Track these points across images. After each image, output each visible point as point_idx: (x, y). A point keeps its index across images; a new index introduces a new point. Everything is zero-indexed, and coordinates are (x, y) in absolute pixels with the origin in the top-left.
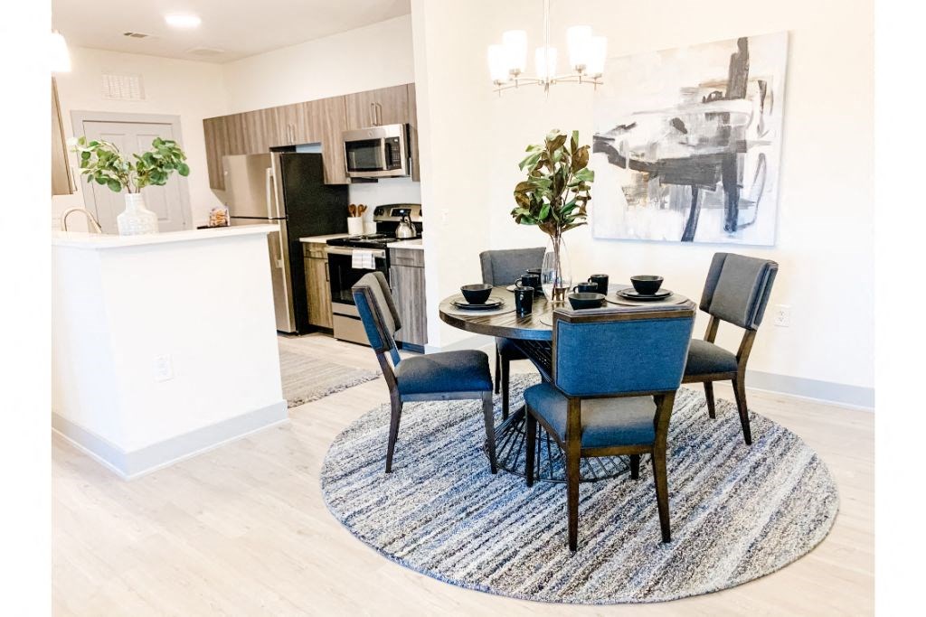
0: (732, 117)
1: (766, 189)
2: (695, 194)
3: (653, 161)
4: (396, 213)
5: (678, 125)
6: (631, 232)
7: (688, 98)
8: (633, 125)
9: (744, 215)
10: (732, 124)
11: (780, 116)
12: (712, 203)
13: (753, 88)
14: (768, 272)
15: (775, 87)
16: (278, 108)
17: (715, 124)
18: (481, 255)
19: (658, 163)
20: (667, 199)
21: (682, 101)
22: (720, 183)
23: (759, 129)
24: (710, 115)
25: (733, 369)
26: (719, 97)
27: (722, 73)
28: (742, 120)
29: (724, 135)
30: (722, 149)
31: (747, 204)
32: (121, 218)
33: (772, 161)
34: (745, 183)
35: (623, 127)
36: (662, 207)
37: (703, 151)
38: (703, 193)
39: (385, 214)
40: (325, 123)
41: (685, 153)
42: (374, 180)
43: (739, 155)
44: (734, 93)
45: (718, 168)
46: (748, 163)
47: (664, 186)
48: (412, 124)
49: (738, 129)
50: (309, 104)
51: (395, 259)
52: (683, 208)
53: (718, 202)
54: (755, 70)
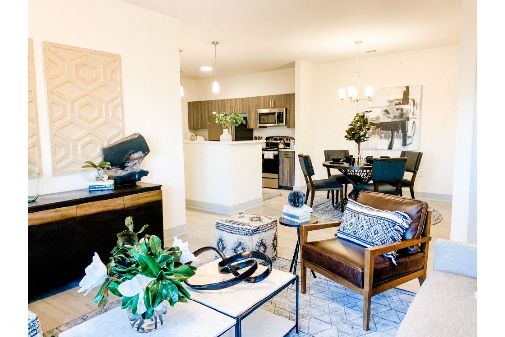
0: (404, 110)
1: (416, 132)
2: (392, 134)
3: (378, 123)
4: (276, 139)
5: (386, 111)
6: (370, 146)
7: (390, 103)
8: (371, 111)
9: (408, 141)
10: (404, 112)
11: (420, 110)
12: (398, 137)
13: (411, 101)
14: (420, 155)
15: (417, 101)
16: (227, 100)
17: (399, 112)
18: (325, 152)
19: (380, 123)
20: (383, 135)
21: (388, 104)
22: (401, 131)
23: (413, 114)
24: (397, 109)
25: (410, 184)
26: (400, 103)
27: (401, 96)
28: (408, 111)
29: (402, 116)
30: (401, 120)
31: (410, 137)
32: (222, 136)
33: (417, 124)
34: (409, 130)
35: (367, 111)
36: (381, 138)
37: (395, 120)
38: (395, 133)
39: (270, 140)
40: (249, 106)
41: (389, 120)
42: (266, 127)
43: (407, 122)
44: (405, 103)
45: (400, 125)
46: (410, 125)
47: (382, 131)
48: (288, 108)
49: (406, 114)
50: (242, 99)
51: (281, 155)
52: (388, 138)
53: (400, 136)
54: (412, 96)
